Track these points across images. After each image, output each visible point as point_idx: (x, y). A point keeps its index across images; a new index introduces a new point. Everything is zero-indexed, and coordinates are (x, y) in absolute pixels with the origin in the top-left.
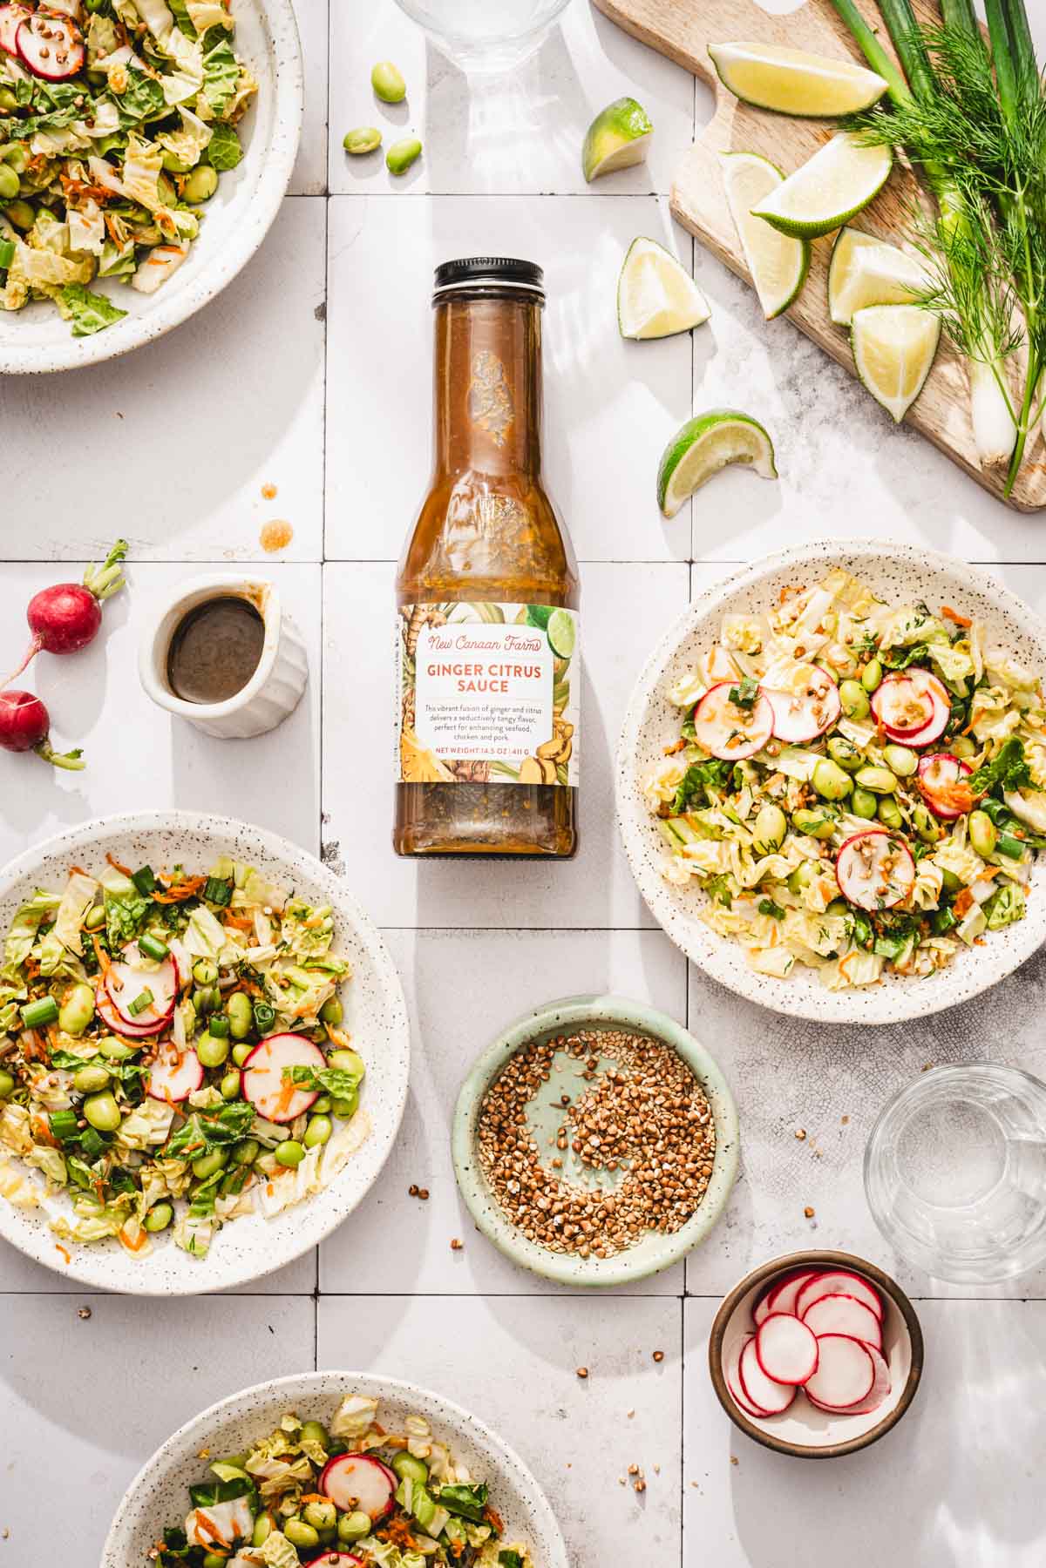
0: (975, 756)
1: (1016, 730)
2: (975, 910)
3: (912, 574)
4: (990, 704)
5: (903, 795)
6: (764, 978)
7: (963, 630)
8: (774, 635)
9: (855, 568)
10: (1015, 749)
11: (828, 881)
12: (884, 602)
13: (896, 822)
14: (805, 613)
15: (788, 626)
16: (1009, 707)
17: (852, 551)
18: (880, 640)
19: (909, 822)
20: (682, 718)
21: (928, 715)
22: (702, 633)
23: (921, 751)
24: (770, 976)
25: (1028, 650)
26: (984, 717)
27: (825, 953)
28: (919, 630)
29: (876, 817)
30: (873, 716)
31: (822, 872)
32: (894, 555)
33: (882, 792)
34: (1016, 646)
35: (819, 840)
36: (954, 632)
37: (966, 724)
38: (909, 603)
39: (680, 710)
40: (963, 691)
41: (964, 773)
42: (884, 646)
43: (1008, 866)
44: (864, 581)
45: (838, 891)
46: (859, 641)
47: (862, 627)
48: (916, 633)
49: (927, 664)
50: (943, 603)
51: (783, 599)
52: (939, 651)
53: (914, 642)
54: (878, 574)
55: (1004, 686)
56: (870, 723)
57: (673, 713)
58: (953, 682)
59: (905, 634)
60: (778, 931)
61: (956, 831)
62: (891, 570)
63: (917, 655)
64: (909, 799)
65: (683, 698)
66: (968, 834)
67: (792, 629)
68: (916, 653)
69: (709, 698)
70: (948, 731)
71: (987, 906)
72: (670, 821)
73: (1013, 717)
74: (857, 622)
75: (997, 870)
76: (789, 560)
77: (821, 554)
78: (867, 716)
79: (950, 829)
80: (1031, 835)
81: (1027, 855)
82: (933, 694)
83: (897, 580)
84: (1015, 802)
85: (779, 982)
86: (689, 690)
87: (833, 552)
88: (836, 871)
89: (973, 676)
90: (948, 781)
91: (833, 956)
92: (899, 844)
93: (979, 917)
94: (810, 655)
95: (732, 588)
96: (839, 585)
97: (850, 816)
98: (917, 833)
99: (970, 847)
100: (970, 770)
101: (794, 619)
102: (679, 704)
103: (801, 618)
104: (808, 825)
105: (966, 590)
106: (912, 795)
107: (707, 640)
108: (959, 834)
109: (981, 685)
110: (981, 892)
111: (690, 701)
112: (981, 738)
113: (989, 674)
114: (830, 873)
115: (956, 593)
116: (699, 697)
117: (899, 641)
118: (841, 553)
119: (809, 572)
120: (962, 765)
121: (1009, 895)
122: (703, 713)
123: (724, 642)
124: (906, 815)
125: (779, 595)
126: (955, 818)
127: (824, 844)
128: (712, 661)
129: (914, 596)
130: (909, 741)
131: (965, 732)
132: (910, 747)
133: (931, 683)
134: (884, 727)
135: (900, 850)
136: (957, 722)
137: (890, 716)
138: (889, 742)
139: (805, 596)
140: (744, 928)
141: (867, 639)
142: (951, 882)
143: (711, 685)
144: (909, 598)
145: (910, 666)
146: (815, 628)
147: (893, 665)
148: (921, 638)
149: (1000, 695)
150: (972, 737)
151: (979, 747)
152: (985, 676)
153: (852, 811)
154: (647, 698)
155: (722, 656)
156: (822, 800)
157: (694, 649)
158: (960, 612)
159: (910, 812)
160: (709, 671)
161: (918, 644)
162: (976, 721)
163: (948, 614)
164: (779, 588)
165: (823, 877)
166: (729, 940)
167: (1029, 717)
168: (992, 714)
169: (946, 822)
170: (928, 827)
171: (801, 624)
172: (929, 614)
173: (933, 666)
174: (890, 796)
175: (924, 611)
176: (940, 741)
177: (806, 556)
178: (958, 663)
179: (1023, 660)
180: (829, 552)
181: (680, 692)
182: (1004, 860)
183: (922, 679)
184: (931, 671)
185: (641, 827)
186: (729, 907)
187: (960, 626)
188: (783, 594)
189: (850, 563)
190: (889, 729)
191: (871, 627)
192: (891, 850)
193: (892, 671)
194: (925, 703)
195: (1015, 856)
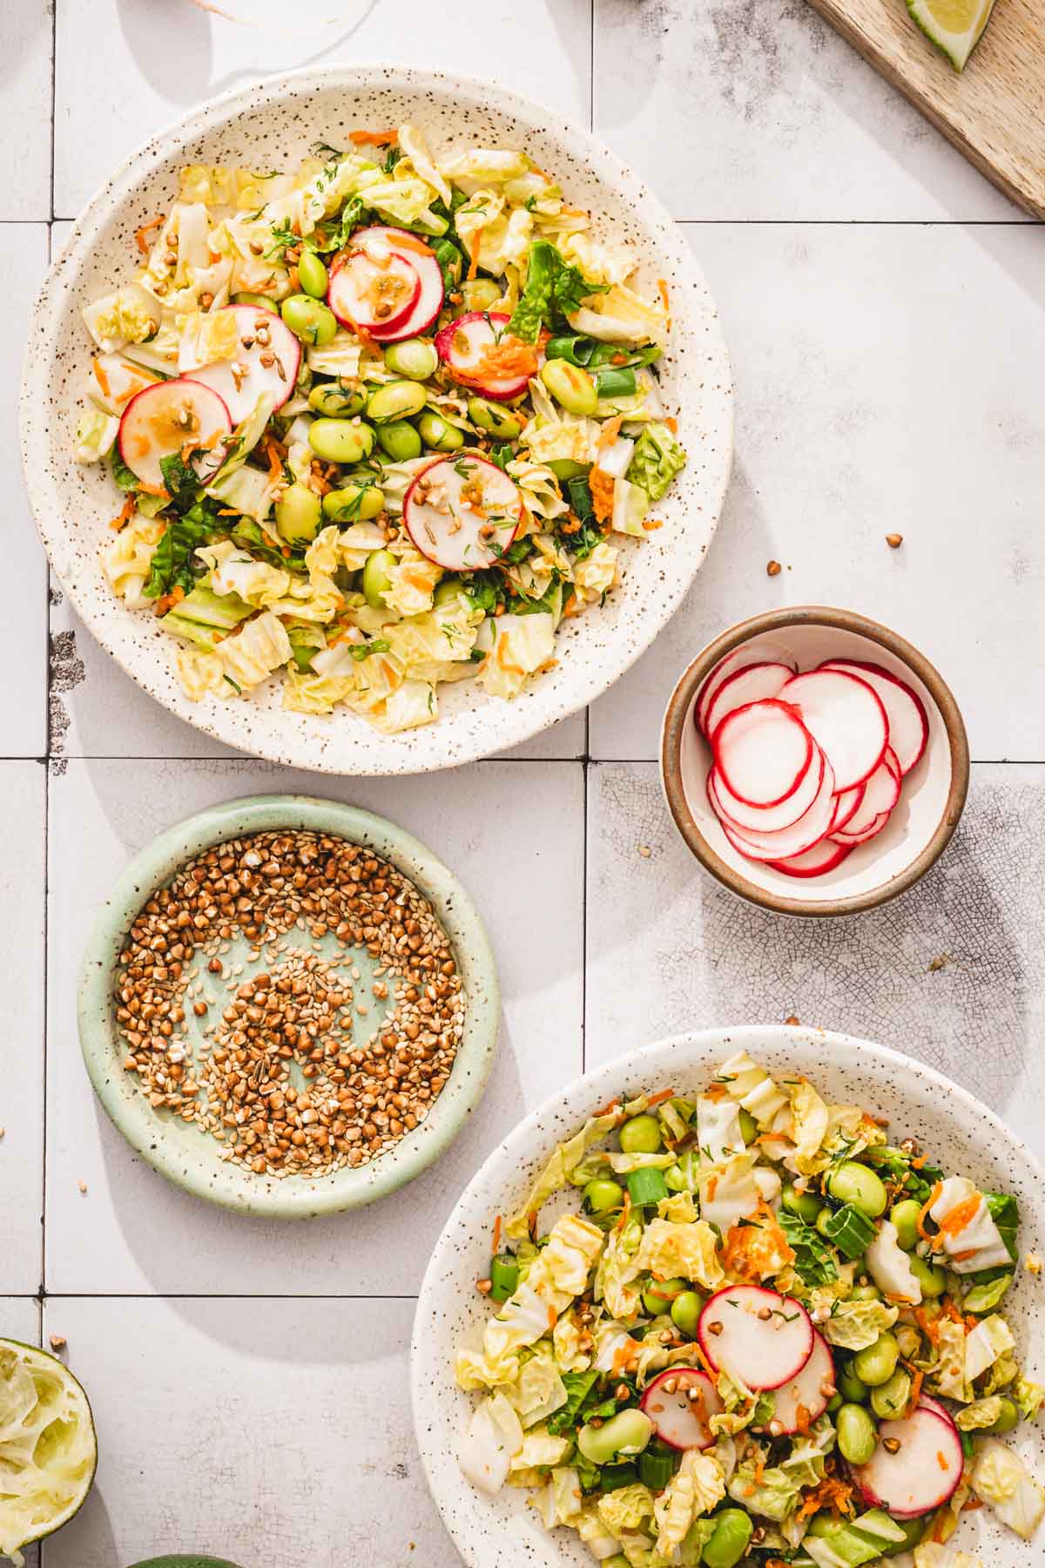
0: (503, 293)
1: (536, 230)
2: (623, 487)
3: (283, 119)
4: (480, 220)
5: (443, 400)
6: (409, 736)
7: (392, 147)
8: (161, 300)
9: (211, 153)
10: (547, 256)
11: (413, 565)
12: (275, 173)
13: (455, 440)
14: (181, 247)
15: (172, 275)
16: (508, 209)
17: (190, 135)
18: (297, 224)
19: (470, 429)
20: (109, 472)
21: (411, 281)
22: (69, 352)
23: (431, 331)
24: (416, 728)
25: (486, 124)
26: (483, 241)
27: (466, 656)
28: (336, 181)
29: (426, 447)
30: (344, 325)
31: (398, 559)
32: (243, 107)
33: (411, 413)
34: (471, 128)
35: (373, 521)
36: (383, 155)
37: (466, 262)
38: (306, 155)
39: (101, 463)
40: (438, 225)
41: (499, 326)
42: (308, 228)
43: (630, 408)
44: (232, 163)
45: (435, 570)
46: (269, 243)
47: (263, 224)
48: (333, 190)
49: (372, 218)
50: (349, 129)
51: (144, 249)
52: (377, 190)
53: (339, 203)
54: (242, 144)
55: (484, 187)
56: (344, 337)
57: (97, 473)
58: (418, 222)
59: (321, 199)
60: (392, 664)
61: (536, 404)
62: (254, 128)
63: (352, 214)
64: (452, 399)
65: (95, 448)
66: (553, 400)
67: (179, 279)
68: (349, 215)
69: (125, 429)
70: (453, 287)
71: (634, 473)
72: (175, 610)
73: (521, 217)
74: (255, 218)
75: (618, 420)
76: (121, 194)
77: (153, 163)
78: (338, 332)
79: (528, 404)
80: (634, 352)
81: (643, 378)
82: (403, 252)
83: (272, 136)
84: (587, 322)
85: (430, 729)
86: (97, 433)
87: (168, 151)
88: (417, 548)
89: (440, 200)
90: (485, 347)
91: (477, 656)
92: (468, 462)
93: (632, 495)
94: (220, 299)
95: (70, 272)
96: (204, 186)
97: (394, 466)
98: (490, 438)
99: (566, 415)
100: (504, 317)
101: (173, 263)
102: (94, 458)
103: (181, 256)
104: (346, 510)
105: (364, 97)
106: (454, 393)
107: (81, 357)
108: (544, 408)
109: (456, 204)
110: (614, 461)
111: (105, 445)
112: (496, 270)
113: (458, 183)
114: (409, 554)
115: (354, 107)
116: (115, 435)
117: (318, 214)
118: (179, 146)
119: (156, 195)
120: (490, 318)
121: (652, 443)
122: (129, 450)
123: (106, 346)
124: (461, 422)
125: (136, 248)
126: (525, 388)
127: (382, 523)
128: (102, 379)
129: (306, 144)
130: (406, 330)
131: (472, 271)
132: (412, 337)
133: (390, 238)
134: (365, 331)
135: (474, 467)
136: (455, 268)
137: (363, 314)
138: (385, 346)
139: (167, 229)
140: (349, 687)
141: (278, 233)
142: (566, 472)
143: (121, 411)
144: (300, 149)
145: (352, 234)
146: (206, 259)
147: (332, 246)
148: (344, 192)
149: (485, 201)
150: (482, 274)
151: (500, 281)
152: (455, 189)
153: (393, 459)
154: (48, 476)
155: (113, 367)
156: (347, 469)
157: (71, 379)
158: (374, 127)
159: (464, 415)
160: (107, 394)
161: (345, 201)
162: (476, 253)
163: (361, 139)
164: (130, 236)
165: (404, 564)
166: (338, 712)
167: (540, 206)
168: (493, 230)
169: (517, 401)
170: (497, 421)
171: (186, 264)
172: (340, 154)
173: (383, 217)
174: (426, 410)
175: (330, 154)
176: (446, 304)
177: (137, 176)
178: (406, 196)
179: (489, 140)
180: (162, 156)
181: (86, 443)
182: (619, 403)
183: (374, 241)
184: (384, 224)
185: (140, 641)
186: (313, 672)
187: (385, 146)
188: (140, 240)
189: (199, 152)
190: (374, 329)
191: (276, 214)
192: (465, 475)
193: (334, 253)
194: (397, 268)
195: (629, 391)
